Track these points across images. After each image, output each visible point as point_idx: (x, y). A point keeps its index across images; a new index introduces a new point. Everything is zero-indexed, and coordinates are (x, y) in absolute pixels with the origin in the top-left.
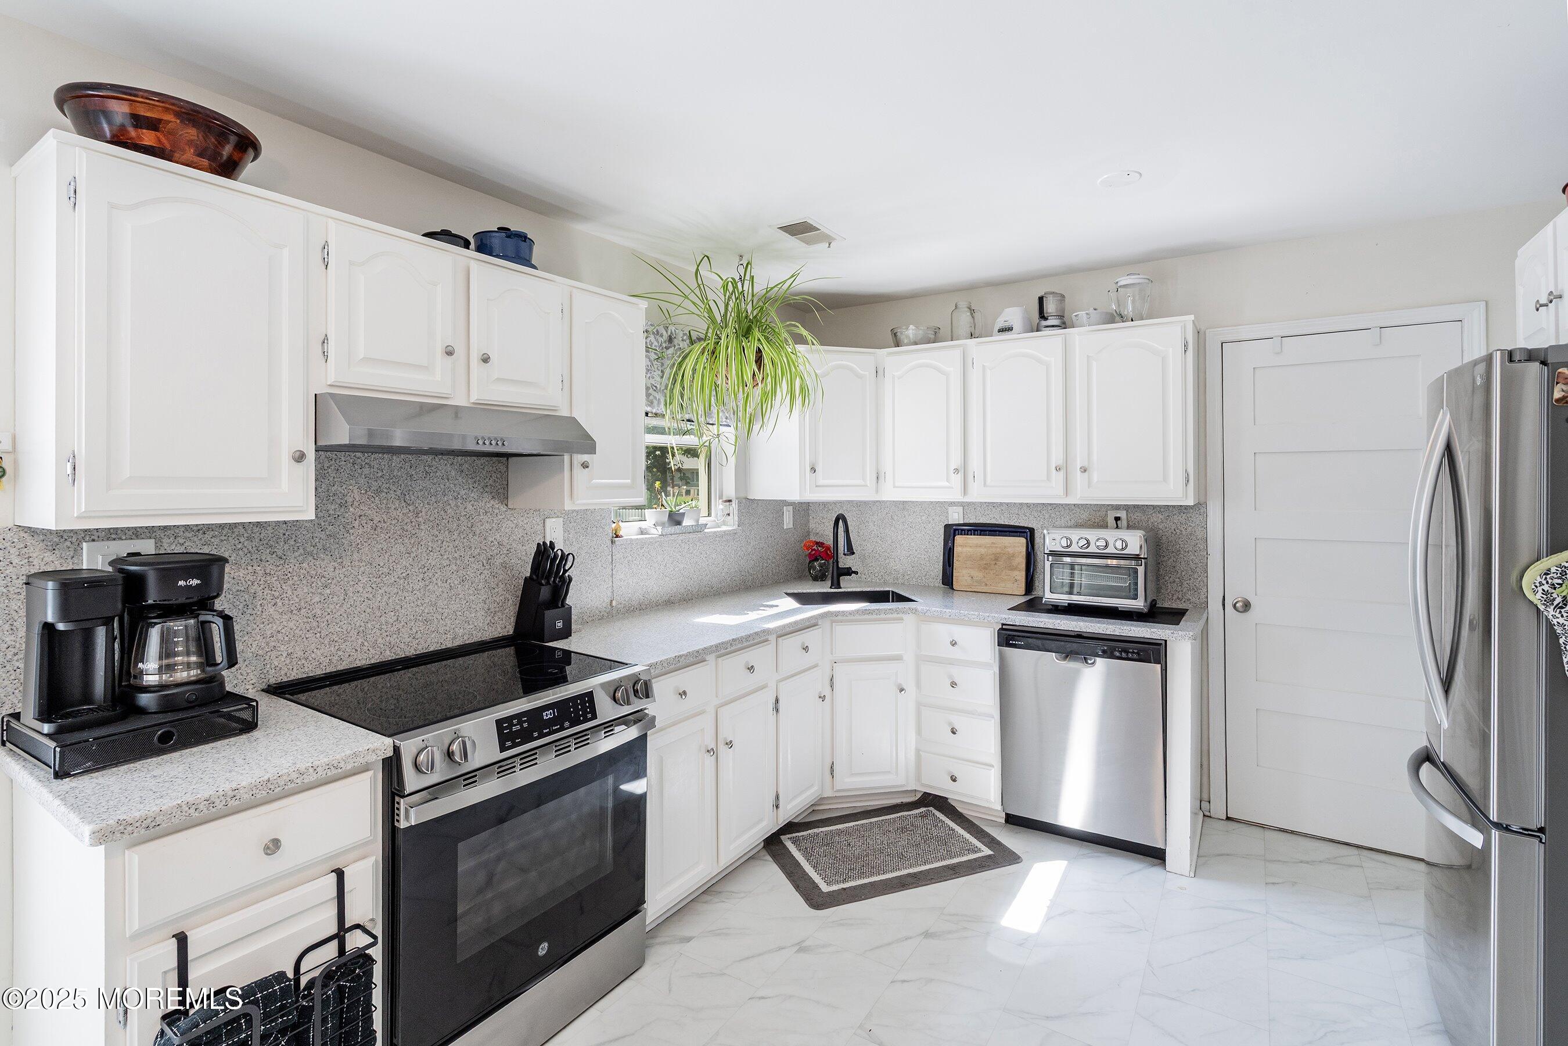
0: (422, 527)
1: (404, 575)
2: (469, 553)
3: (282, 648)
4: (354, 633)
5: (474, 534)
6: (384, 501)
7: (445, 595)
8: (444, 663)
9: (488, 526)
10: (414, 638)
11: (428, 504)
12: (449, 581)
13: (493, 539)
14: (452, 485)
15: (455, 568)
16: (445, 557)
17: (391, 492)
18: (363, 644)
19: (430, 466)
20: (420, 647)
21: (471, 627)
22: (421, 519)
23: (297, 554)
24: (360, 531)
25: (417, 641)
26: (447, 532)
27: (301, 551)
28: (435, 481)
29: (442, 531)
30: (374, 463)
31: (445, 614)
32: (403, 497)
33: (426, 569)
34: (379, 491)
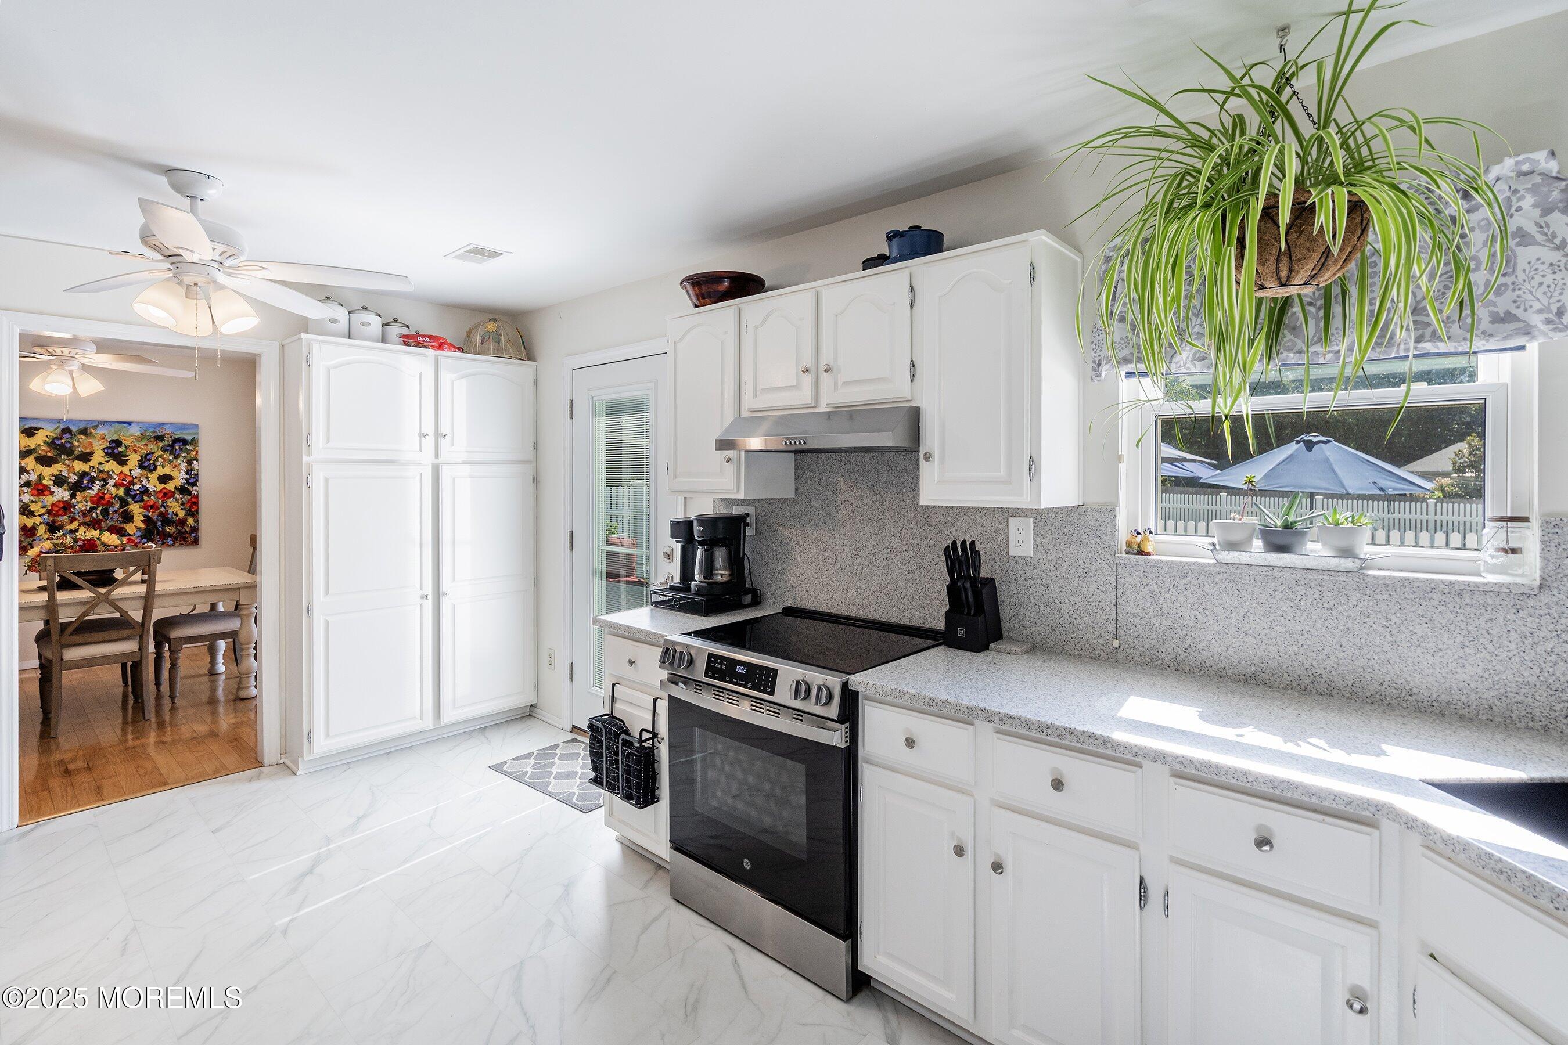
0: (886, 514)
1: (873, 552)
2: (925, 543)
3: (804, 586)
4: (841, 589)
5: (930, 525)
6: (860, 490)
7: (904, 576)
8: (903, 637)
9: (943, 519)
10: (879, 606)
11: (891, 494)
12: (907, 565)
13: (948, 533)
14: (910, 478)
15: (912, 554)
16: (904, 543)
17: (864, 483)
18: (845, 599)
19: (892, 462)
20: (884, 616)
21: (926, 612)
22: (885, 507)
23: (811, 524)
24: (845, 513)
25: (881, 610)
26: (906, 521)
27: (813, 522)
28: (896, 474)
29: (902, 519)
30: (853, 461)
31: (904, 594)
32: (872, 488)
33: (889, 550)
34: (856, 482)
